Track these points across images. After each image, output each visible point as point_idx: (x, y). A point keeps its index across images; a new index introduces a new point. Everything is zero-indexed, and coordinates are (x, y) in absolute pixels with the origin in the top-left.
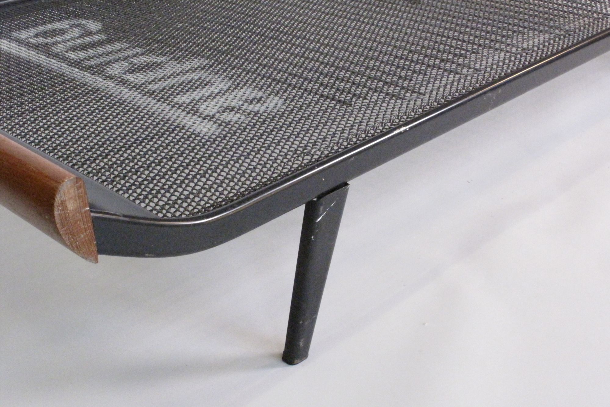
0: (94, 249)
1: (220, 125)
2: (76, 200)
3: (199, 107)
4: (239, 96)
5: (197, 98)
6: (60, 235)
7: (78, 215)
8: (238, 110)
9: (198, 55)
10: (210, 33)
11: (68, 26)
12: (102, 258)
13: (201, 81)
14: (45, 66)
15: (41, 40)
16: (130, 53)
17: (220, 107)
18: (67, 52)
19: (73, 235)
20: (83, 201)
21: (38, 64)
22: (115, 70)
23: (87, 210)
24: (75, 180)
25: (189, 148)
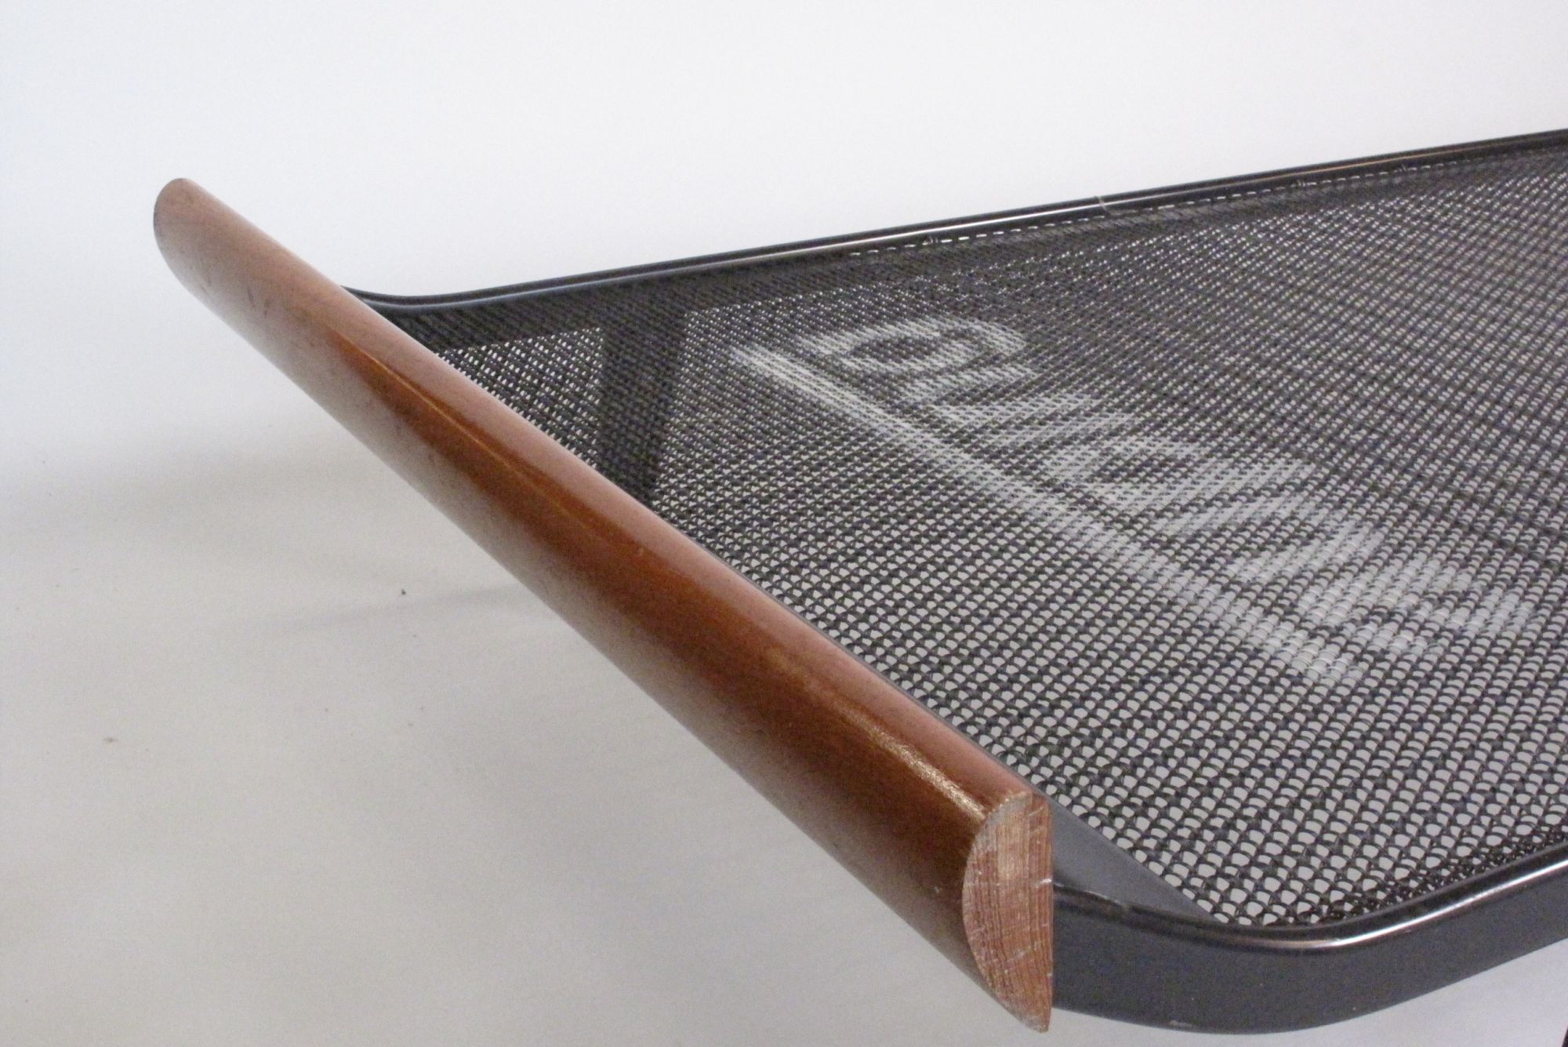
0: (1045, 991)
1: (1358, 659)
2: (1023, 857)
3: (1298, 599)
4: (1405, 579)
5: (1291, 571)
6: (968, 947)
7: (1021, 895)
8: (1406, 620)
9: (1286, 449)
10: (1313, 391)
11: (937, 334)
12: (1061, 1017)
13: (1296, 523)
14: (855, 420)
15: (871, 364)
16: (1102, 423)
17: (1356, 606)
18: (937, 403)
19: (998, 947)
20: (1039, 861)
21: (840, 414)
22: (1066, 465)
23: (1045, 886)
24: (1030, 803)
25: (1277, 716)
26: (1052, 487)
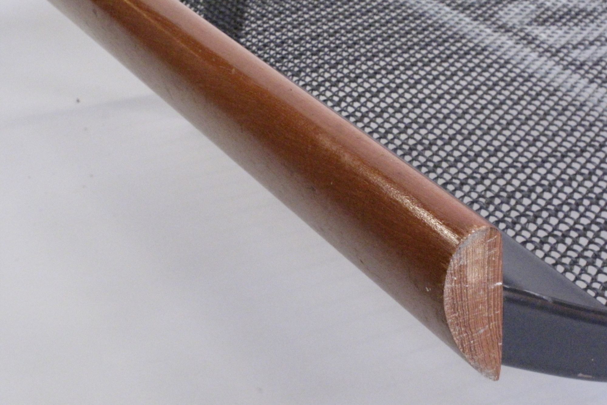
0: (497, 354)
2: (483, 267)
6: (447, 325)
7: (482, 292)
12: (507, 371)
19: (467, 326)
20: (494, 271)
22: (513, 14)
23: (498, 286)
24: (488, 233)
26: (505, 29)
